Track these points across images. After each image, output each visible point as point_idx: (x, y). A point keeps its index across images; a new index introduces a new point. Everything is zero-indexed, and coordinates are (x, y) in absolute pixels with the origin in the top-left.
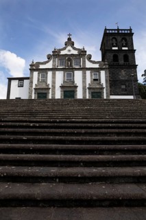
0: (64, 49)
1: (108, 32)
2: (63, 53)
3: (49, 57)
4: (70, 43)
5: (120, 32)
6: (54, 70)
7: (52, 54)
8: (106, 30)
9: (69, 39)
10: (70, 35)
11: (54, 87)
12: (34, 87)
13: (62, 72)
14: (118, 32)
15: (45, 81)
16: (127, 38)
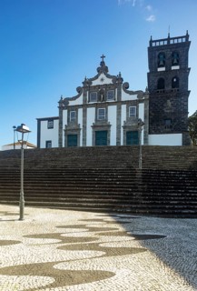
0: (97, 77)
1: (154, 44)
2: (95, 83)
3: (79, 90)
4: (103, 69)
5: (172, 42)
6: (85, 106)
7: (82, 85)
8: (151, 42)
9: (102, 63)
10: (103, 57)
11: (85, 127)
12: (64, 128)
13: (94, 109)
14: (169, 42)
15: (76, 121)
16: (180, 50)
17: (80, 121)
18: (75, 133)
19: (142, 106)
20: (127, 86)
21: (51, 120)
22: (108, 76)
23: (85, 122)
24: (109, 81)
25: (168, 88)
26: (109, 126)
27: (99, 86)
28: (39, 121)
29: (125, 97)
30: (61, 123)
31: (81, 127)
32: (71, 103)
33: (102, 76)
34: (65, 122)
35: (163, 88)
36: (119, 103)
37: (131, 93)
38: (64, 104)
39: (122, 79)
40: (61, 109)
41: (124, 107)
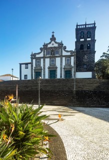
0: (50, 43)
1: (78, 27)
2: (49, 46)
3: (41, 49)
4: (53, 39)
5: (87, 26)
6: (44, 58)
7: (43, 47)
8: (77, 26)
9: (53, 36)
10: (53, 32)
11: (44, 68)
12: (34, 69)
13: (49, 59)
15: (40, 65)
16: (91, 31)
17: (42, 65)
18: (39, 71)
19: (72, 58)
20: (65, 48)
21: (27, 64)
22: (56, 43)
23: (44, 66)
24: (56, 45)
25: (85, 49)
26: (57, 68)
27: (51, 48)
28: (21, 64)
29: (64, 53)
30: (32, 66)
31: (43, 68)
32: (37, 56)
33: (53, 42)
34: (34, 65)
35: (83, 49)
36: (61, 56)
37: (67, 51)
38: (33, 56)
39: (63, 44)
40: (32, 59)
41: (64, 58)
